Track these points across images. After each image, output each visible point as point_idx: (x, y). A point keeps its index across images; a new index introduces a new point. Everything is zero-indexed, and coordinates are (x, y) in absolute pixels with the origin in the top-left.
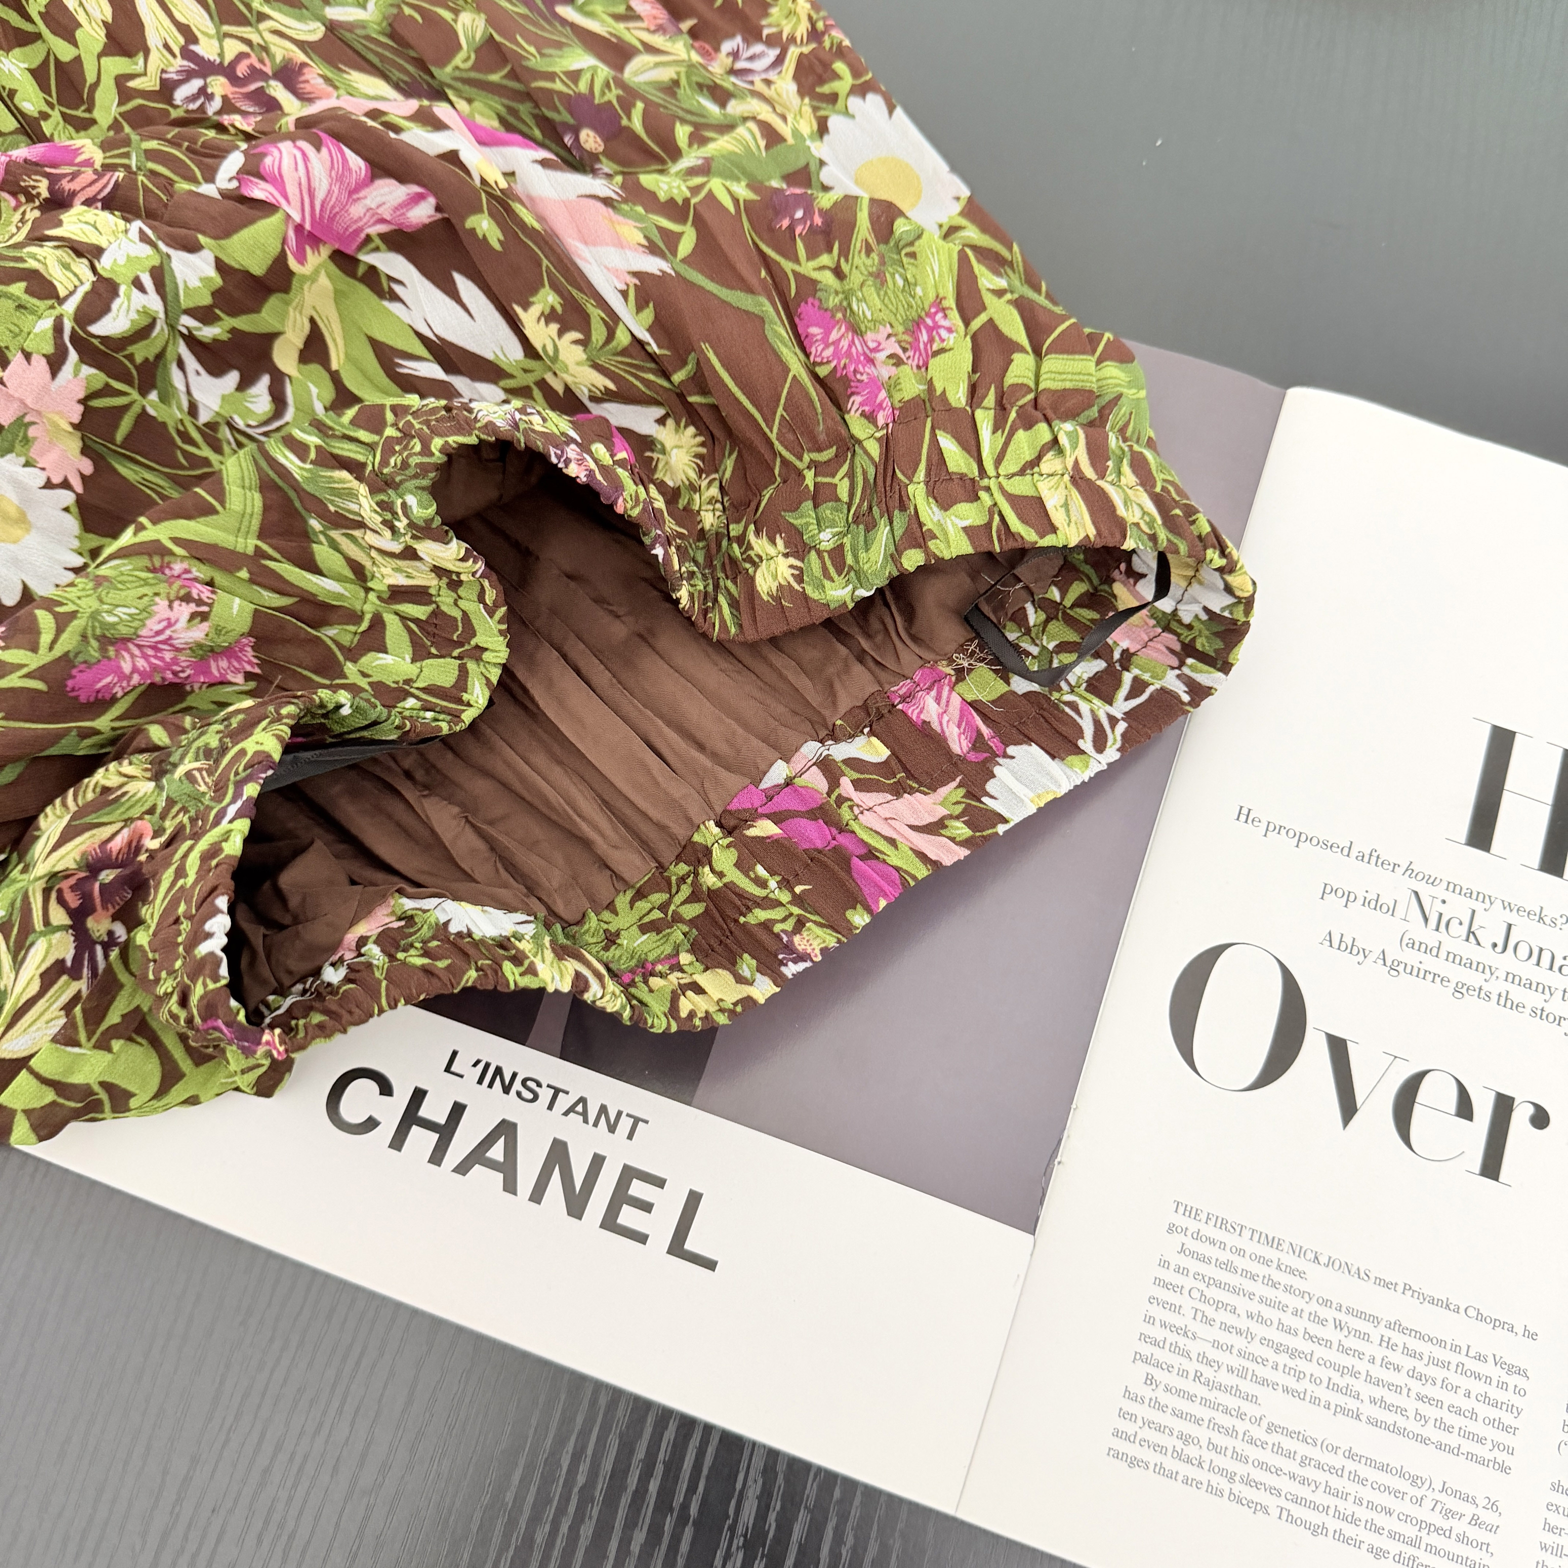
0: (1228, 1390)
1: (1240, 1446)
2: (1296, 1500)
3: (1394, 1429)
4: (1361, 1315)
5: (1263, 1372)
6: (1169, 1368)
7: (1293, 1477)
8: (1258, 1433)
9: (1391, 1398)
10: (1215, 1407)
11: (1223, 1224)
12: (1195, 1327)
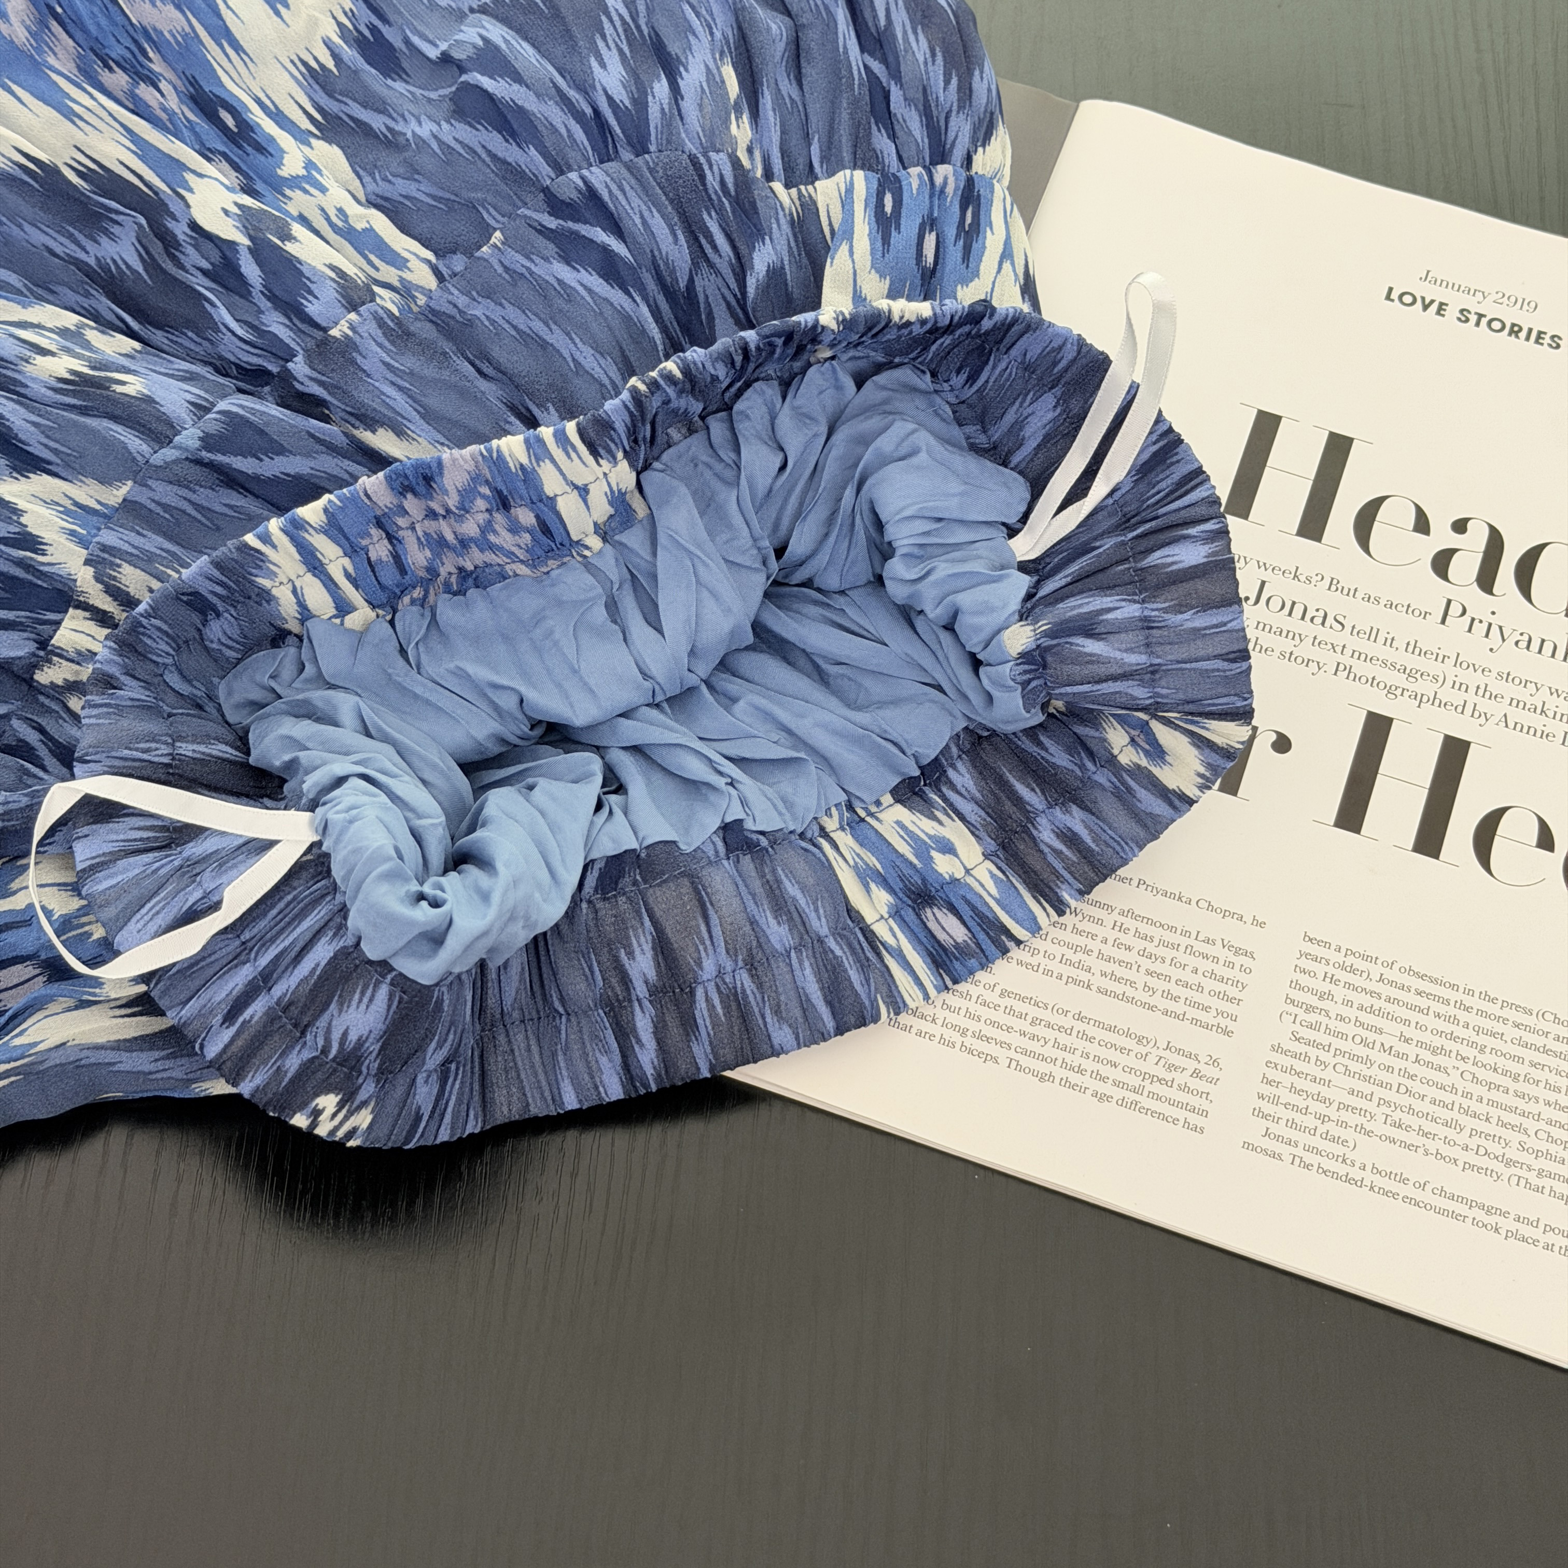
2: (1025, 1053)
3: (1124, 997)
7: (1024, 1034)
9: (1120, 972)
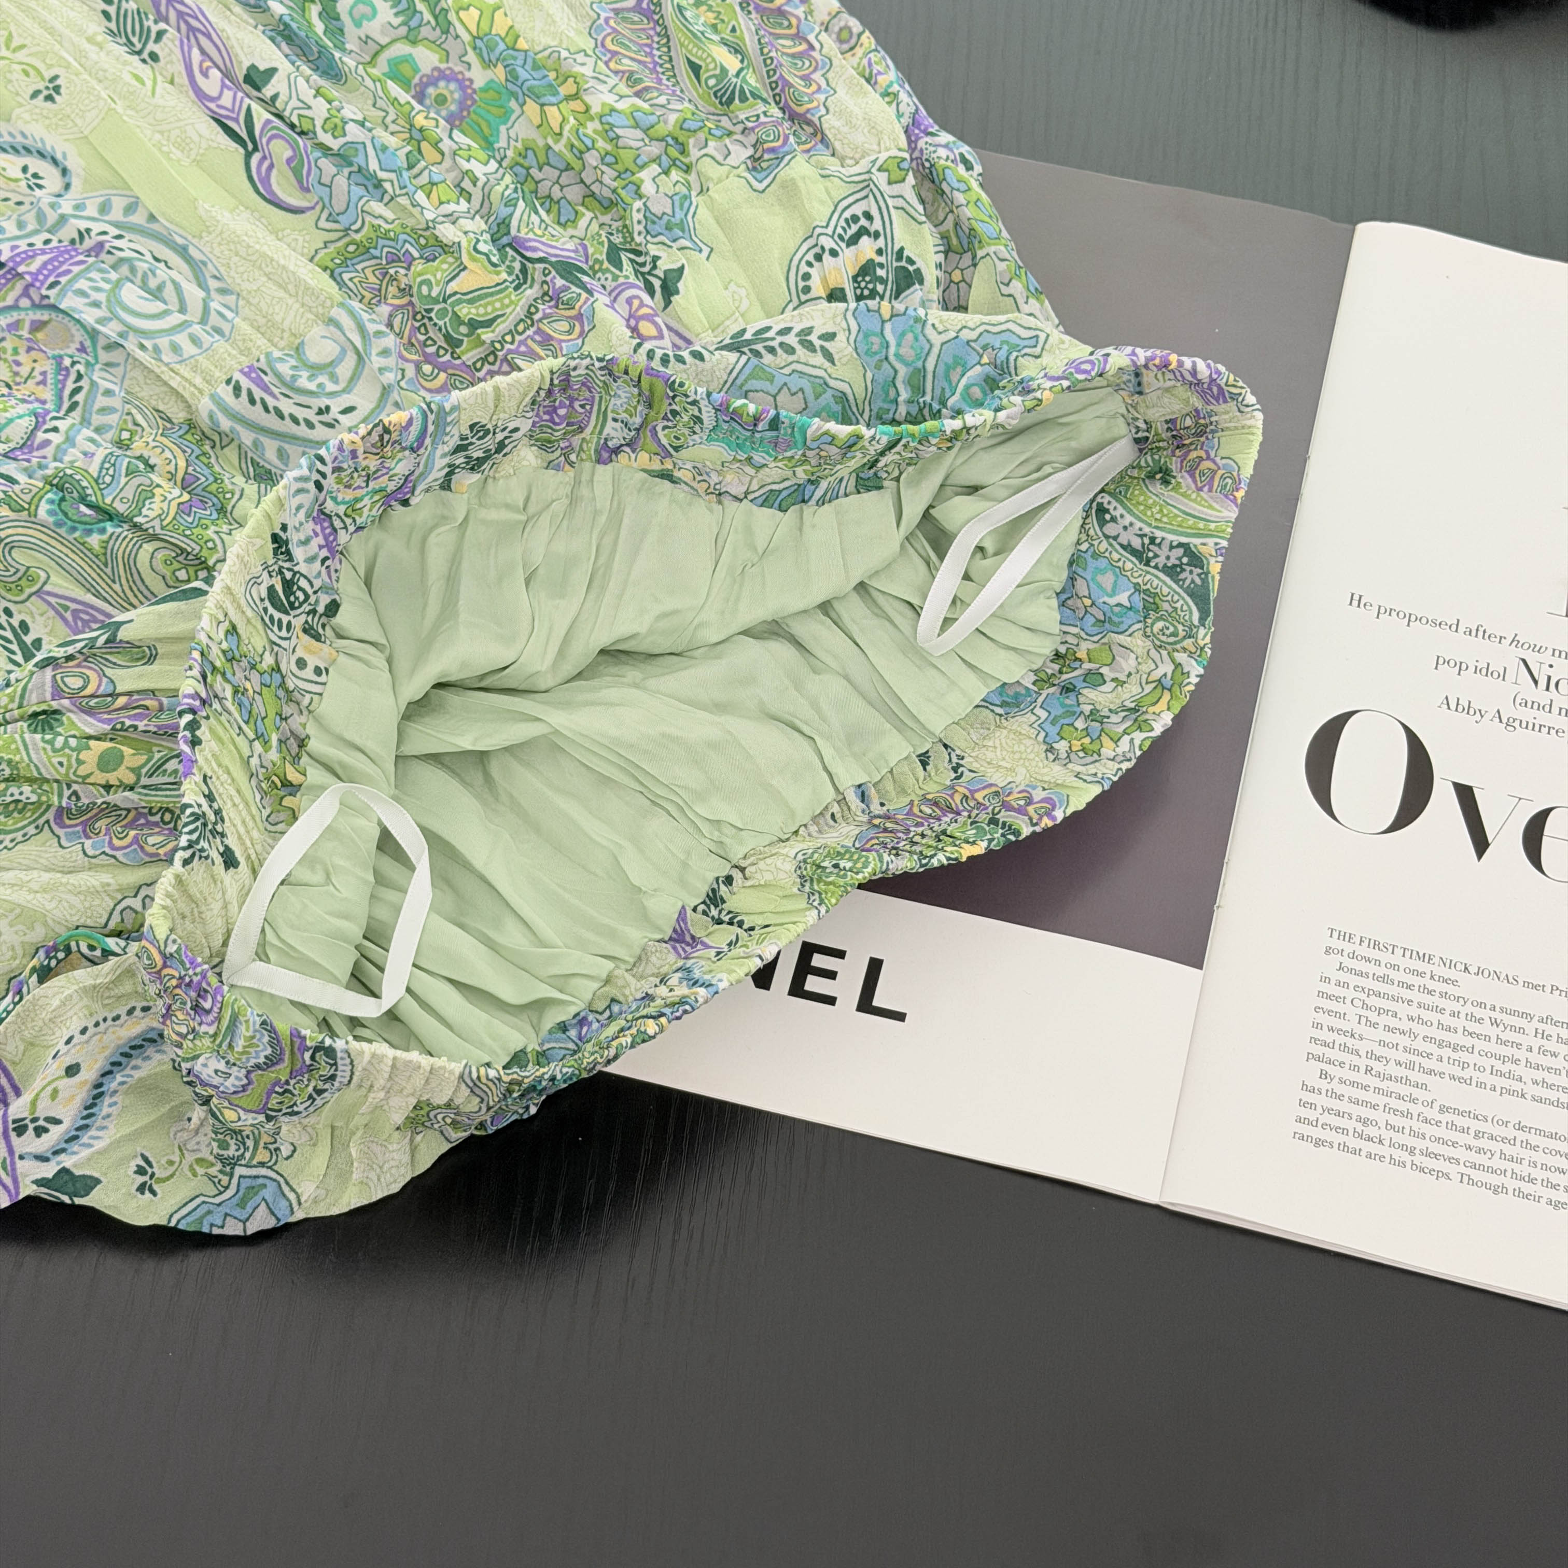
0: (1398, 1080)
1: (1417, 1126)
2: (1474, 1166)
3: (1559, 1104)
4: (1513, 1013)
5: (1427, 1064)
6: (1342, 1064)
7: (1469, 1148)
8: (1432, 1114)
9: (1551, 1078)
10: (1390, 1094)
11: (1376, 945)
12: (1360, 1029)
